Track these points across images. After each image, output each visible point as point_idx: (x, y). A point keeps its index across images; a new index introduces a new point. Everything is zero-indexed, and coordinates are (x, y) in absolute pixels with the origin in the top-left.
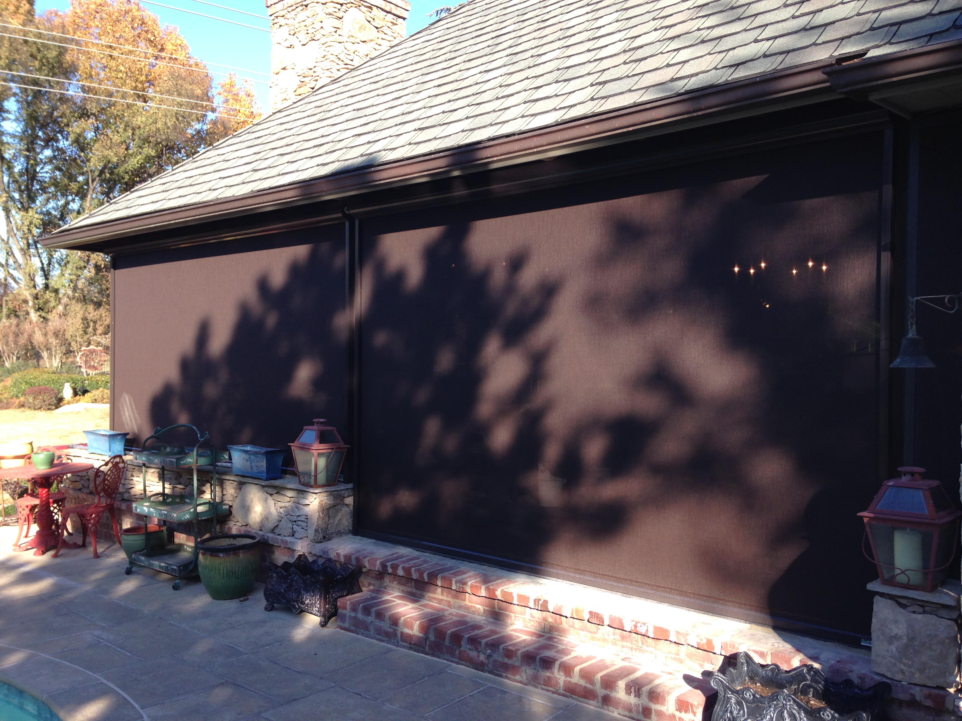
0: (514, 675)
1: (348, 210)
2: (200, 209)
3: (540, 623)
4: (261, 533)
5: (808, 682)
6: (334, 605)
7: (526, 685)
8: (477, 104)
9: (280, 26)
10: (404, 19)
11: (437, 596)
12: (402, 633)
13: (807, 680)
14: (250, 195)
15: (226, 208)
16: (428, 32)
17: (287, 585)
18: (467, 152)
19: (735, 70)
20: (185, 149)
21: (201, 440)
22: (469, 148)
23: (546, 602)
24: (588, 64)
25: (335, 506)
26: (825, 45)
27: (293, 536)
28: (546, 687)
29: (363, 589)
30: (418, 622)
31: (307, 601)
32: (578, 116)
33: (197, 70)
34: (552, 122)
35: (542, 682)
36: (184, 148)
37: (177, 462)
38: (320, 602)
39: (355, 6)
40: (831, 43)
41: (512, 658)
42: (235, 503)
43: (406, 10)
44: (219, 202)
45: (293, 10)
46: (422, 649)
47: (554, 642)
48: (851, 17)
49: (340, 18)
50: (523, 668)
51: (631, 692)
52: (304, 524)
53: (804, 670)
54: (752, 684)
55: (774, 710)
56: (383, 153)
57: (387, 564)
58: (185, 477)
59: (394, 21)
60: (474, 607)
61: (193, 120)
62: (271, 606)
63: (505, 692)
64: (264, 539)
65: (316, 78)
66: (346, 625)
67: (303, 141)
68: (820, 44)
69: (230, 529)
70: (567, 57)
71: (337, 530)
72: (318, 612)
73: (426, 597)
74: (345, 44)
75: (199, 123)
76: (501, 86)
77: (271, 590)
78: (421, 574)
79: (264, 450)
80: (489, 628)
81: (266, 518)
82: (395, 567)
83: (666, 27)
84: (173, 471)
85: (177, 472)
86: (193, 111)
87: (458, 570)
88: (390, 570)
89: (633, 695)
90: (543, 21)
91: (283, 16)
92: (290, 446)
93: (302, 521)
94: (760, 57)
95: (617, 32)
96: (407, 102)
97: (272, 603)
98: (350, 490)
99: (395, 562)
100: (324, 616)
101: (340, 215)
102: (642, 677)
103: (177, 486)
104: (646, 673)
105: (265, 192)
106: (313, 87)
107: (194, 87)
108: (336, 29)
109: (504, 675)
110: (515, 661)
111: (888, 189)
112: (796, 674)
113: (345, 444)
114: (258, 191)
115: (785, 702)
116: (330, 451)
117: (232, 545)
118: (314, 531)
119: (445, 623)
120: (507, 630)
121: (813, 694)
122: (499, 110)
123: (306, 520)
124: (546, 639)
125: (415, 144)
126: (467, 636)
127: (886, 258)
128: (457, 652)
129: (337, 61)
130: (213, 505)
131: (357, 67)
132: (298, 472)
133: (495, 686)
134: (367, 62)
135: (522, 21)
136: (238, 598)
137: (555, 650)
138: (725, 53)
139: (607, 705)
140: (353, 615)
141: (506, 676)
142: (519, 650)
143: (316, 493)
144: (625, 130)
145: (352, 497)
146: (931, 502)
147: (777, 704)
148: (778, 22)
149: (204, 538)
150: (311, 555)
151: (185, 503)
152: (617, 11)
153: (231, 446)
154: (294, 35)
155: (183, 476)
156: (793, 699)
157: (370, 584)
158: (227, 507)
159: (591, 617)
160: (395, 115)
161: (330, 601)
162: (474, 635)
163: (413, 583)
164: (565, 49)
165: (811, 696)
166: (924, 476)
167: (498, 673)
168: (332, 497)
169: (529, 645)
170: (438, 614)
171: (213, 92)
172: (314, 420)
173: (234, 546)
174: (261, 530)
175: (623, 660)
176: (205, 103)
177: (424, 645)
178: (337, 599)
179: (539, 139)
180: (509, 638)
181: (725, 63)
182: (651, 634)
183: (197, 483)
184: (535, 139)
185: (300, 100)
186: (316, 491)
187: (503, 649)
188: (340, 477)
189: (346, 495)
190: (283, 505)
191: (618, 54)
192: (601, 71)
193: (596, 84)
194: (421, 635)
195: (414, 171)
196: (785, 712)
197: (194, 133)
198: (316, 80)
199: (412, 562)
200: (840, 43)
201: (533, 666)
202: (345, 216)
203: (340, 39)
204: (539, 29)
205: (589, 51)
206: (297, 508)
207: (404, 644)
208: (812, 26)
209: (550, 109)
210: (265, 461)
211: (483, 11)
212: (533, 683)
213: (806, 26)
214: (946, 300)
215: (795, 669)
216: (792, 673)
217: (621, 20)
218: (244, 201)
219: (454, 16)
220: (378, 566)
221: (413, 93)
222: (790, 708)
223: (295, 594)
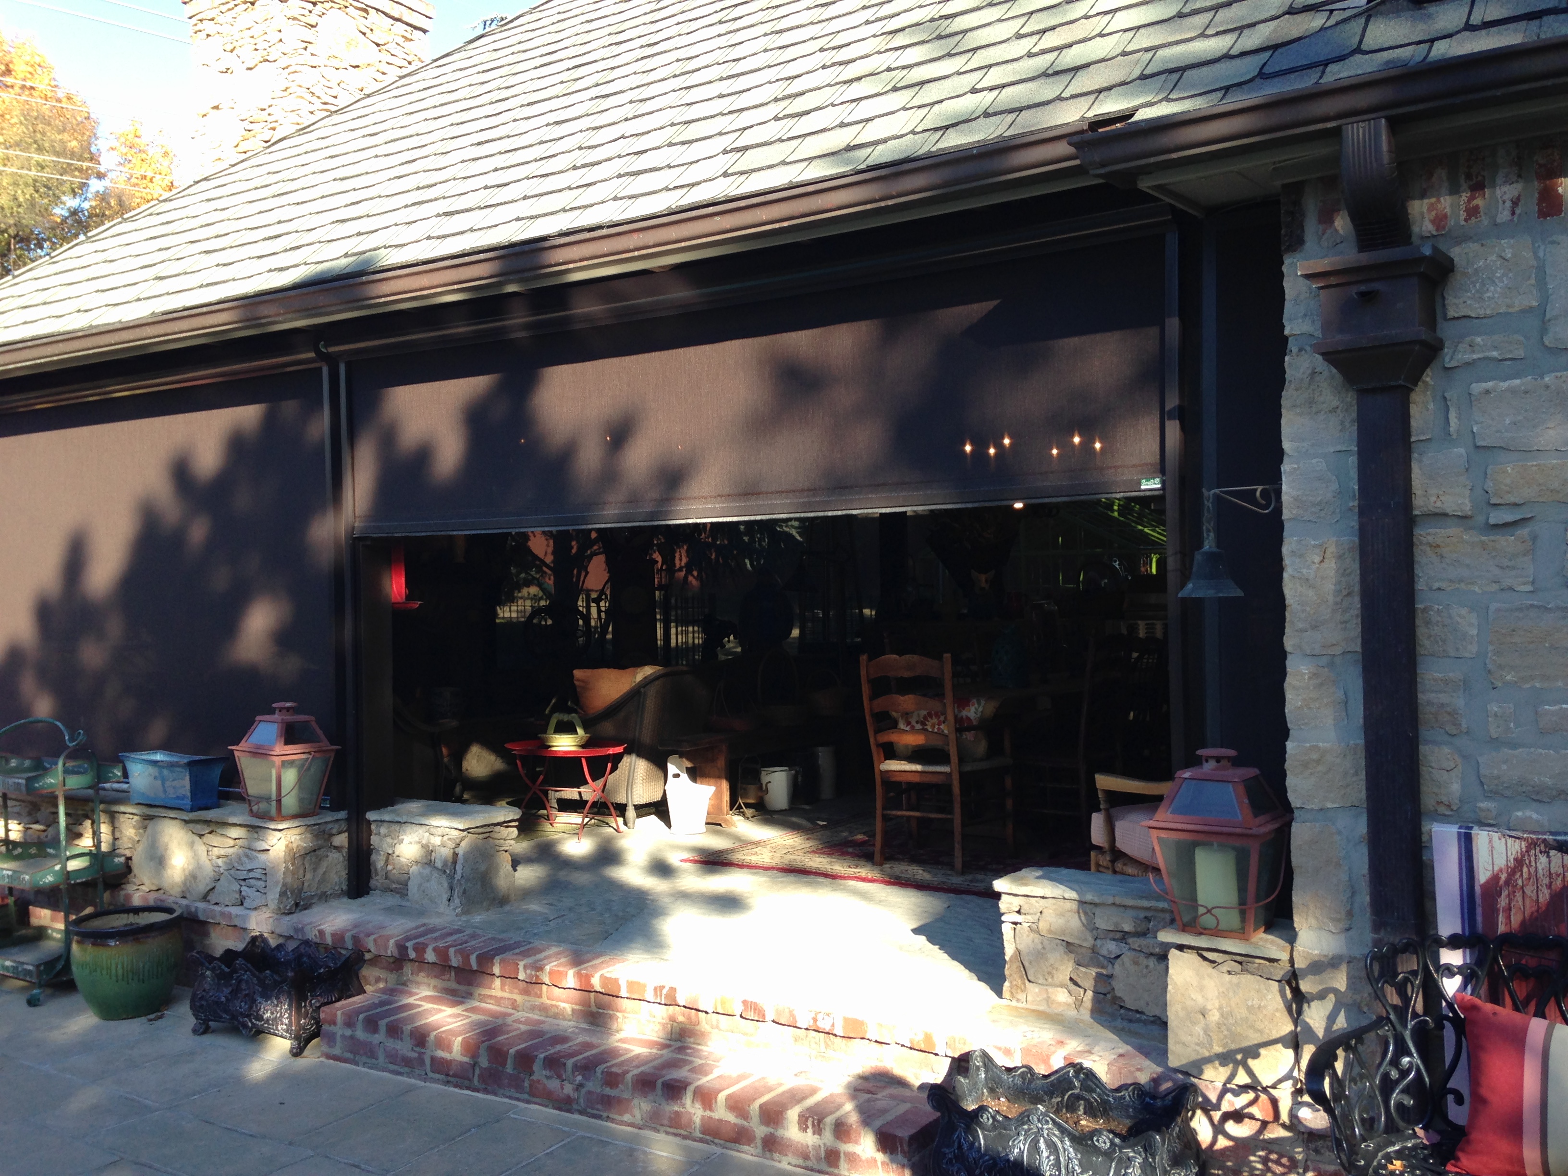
0: (621, 1115)
1: (326, 347)
2: (61, 345)
3: (664, 1025)
4: (184, 902)
5: (1077, 1091)
6: (313, 1018)
7: (640, 1128)
8: (542, 176)
9: (208, 35)
10: (425, 31)
11: (493, 993)
12: (433, 1059)
13: (1074, 1087)
14: (150, 320)
15: (107, 343)
16: (463, 55)
17: (230, 989)
18: (523, 253)
19: (942, 135)
20: (51, 241)
21: (71, 745)
22: (526, 248)
23: (673, 990)
24: (719, 118)
25: (315, 851)
26: (1075, 100)
27: (242, 904)
28: (672, 1130)
29: (368, 988)
30: (460, 1039)
31: (268, 1015)
32: (703, 201)
33: (70, 107)
34: (662, 209)
35: (666, 1122)
36: (49, 239)
37: (27, 785)
38: (290, 1015)
39: (339, 6)
40: (1083, 98)
41: (617, 1087)
42: (135, 853)
43: (427, 17)
44: (94, 331)
45: (229, 10)
46: (467, 1083)
47: (687, 1054)
48: (1113, 58)
49: (312, 26)
50: (636, 1101)
51: (807, 1127)
52: (260, 884)
53: (1069, 1072)
54: (993, 1099)
55: (1025, 1140)
56: (383, 252)
57: (407, 944)
58: (46, 810)
59: (408, 35)
60: (557, 1007)
61: (64, 193)
62: (204, 1027)
63: (605, 1144)
64: (190, 913)
65: (273, 125)
66: (337, 1051)
67: (246, 229)
68: (1066, 99)
69: (128, 897)
70: (688, 105)
71: (319, 892)
72: (287, 1031)
73: (476, 995)
74: (323, 69)
75: (74, 197)
76: (580, 148)
77: (202, 998)
78: (466, 958)
79: (184, 759)
80: (581, 1039)
81: (192, 877)
82: (420, 949)
83: (840, 63)
84: (23, 801)
85: (31, 803)
86: (64, 178)
87: (528, 947)
88: (412, 955)
89: (810, 1131)
90: (649, 45)
91: (213, 20)
92: (232, 751)
93: (258, 879)
94: (978, 117)
95: (765, 68)
96: (426, 169)
97: (206, 1022)
98: (342, 822)
99: (421, 940)
100: (297, 1038)
101: (312, 355)
102: (825, 1101)
103: (31, 826)
104: (831, 1095)
105: (175, 315)
106: (267, 139)
107: (65, 136)
108: (305, 45)
109: (605, 1114)
110: (623, 1091)
111: (1173, 325)
112: (1058, 1079)
113: (332, 744)
114: (164, 314)
115: (1040, 1126)
116: (304, 756)
117: (132, 924)
118: (278, 896)
119: (506, 1037)
120: (610, 1041)
121: (1085, 1109)
122: (578, 187)
123: (263, 877)
124: (673, 1051)
125: (438, 237)
126: (542, 1056)
127: (1173, 429)
128: (526, 1084)
129: (309, 97)
130: (96, 857)
131: (342, 109)
132: (248, 796)
133: (589, 1135)
134: (358, 101)
135: (616, 44)
136: (146, 1015)
137: (687, 1068)
138: (928, 109)
139: (770, 1151)
140: (348, 1032)
141: (608, 1117)
142: (628, 1072)
143: (280, 830)
144: (777, 226)
145: (346, 834)
146: (1246, 801)
147: (1029, 1129)
148: (1007, 62)
149: (82, 914)
150: (274, 936)
151: (47, 856)
152: (765, 35)
153: (127, 754)
154: (231, 51)
155: (43, 809)
156: (1052, 1119)
157: (378, 980)
158: (122, 860)
159: (745, 1010)
160: (406, 189)
161: (307, 1013)
162: (554, 1053)
163: (453, 974)
164: (684, 92)
165: (1081, 1112)
166: (1236, 762)
167: (595, 1112)
168: (309, 836)
169: (647, 1063)
170: (495, 1023)
171: (101, 145)
172: (274, 705)
173: (133, 927)
174: (184, 897)
175: (796, 1075)
176: (85, 164)
177: (471, 1076)
178: (319, 1007)
179: (641, 236)
180: (612, 1053)
181: (928, 124)
182: (839, 1031)
183: (66, 821)
184: (635, 236)
185: (242, 161)
186: (280, 827)
187: (602, 1073)
188: (325, 800)
189: (334, 831)
190: (222, 852)
191: (766, 104)
192: (739, 130)
193: (732, 150)
194: (466, 1059)
195: (435, 283)
196: (1042, 1140)
197: (67, 214)
198: (274, 129)
199: (450, 939)
200: (1097, 98)
201: (651, 1097)
202: (321, 356)
203: (314, 61)
204: (643, 58)
205: (721, 96)
206: (247, 856)
207: (437, 1076)
208: (1057, 69)
209: (660, 188)
210: (188, 778)
211: (553, 24)
212: (653, 1125)
213: (1047, 70)
214: (1258, 493)
215: (1056, 1072)
216: (1053, 1078)
217: (771, 50)
218: (137, 330)
219: (505, 30)
220: (391, 949)
221: (435, 155)
222: (1048, 1135)
223: (246, 1003)
